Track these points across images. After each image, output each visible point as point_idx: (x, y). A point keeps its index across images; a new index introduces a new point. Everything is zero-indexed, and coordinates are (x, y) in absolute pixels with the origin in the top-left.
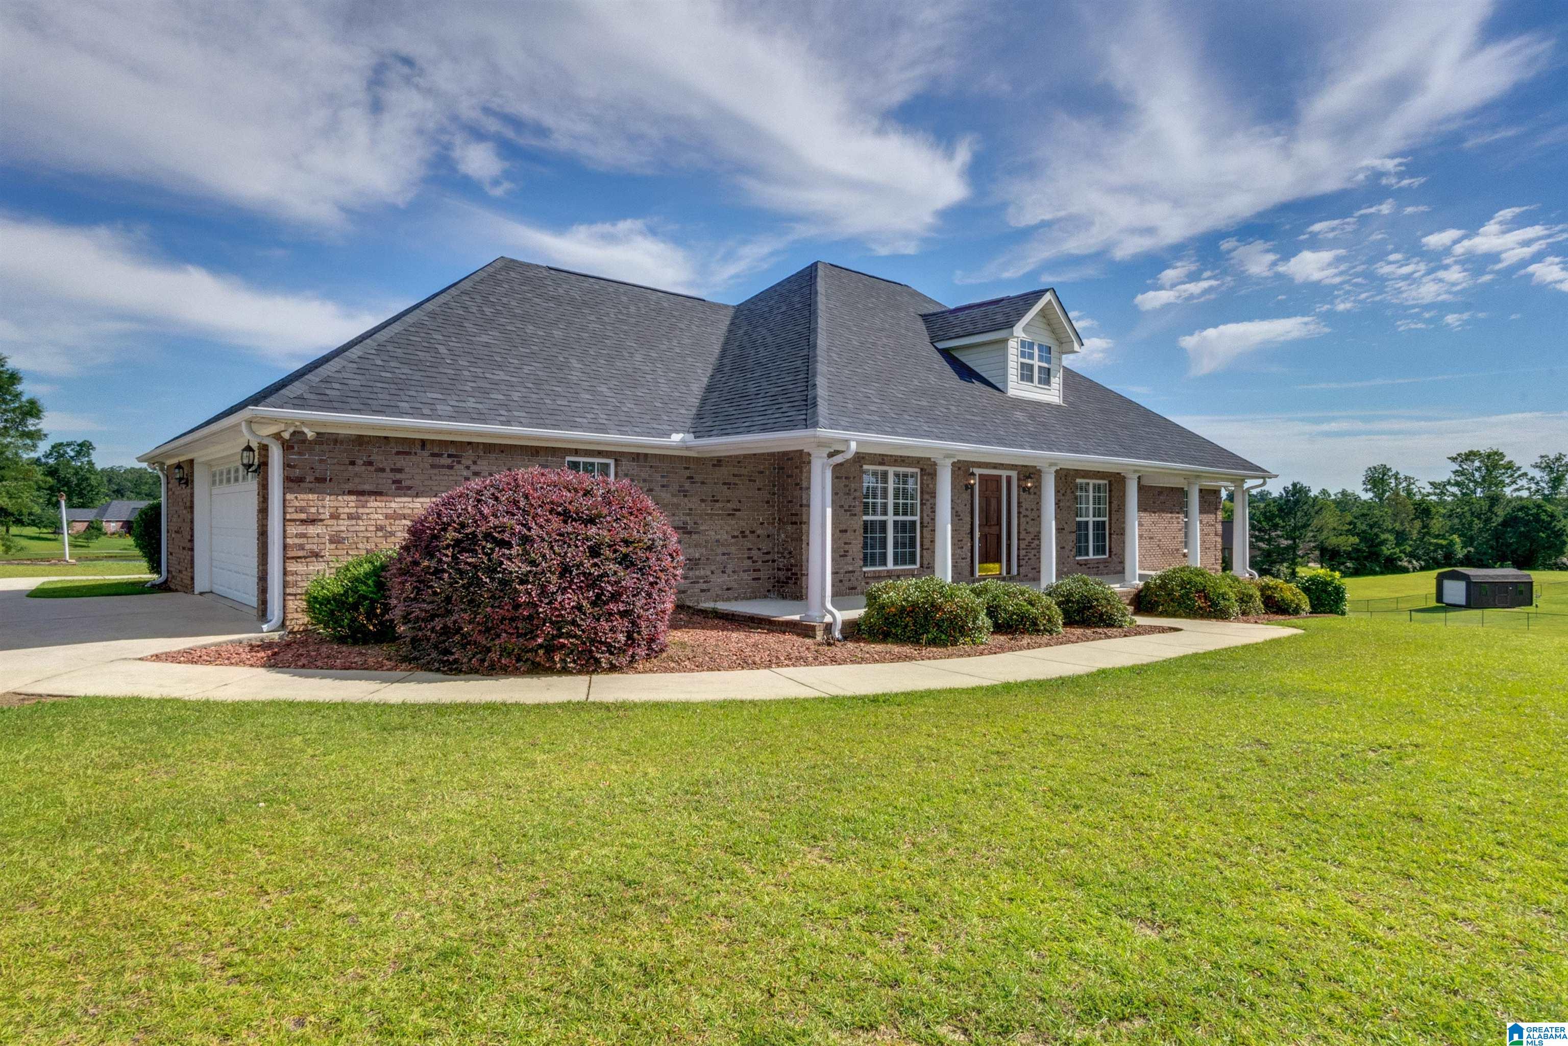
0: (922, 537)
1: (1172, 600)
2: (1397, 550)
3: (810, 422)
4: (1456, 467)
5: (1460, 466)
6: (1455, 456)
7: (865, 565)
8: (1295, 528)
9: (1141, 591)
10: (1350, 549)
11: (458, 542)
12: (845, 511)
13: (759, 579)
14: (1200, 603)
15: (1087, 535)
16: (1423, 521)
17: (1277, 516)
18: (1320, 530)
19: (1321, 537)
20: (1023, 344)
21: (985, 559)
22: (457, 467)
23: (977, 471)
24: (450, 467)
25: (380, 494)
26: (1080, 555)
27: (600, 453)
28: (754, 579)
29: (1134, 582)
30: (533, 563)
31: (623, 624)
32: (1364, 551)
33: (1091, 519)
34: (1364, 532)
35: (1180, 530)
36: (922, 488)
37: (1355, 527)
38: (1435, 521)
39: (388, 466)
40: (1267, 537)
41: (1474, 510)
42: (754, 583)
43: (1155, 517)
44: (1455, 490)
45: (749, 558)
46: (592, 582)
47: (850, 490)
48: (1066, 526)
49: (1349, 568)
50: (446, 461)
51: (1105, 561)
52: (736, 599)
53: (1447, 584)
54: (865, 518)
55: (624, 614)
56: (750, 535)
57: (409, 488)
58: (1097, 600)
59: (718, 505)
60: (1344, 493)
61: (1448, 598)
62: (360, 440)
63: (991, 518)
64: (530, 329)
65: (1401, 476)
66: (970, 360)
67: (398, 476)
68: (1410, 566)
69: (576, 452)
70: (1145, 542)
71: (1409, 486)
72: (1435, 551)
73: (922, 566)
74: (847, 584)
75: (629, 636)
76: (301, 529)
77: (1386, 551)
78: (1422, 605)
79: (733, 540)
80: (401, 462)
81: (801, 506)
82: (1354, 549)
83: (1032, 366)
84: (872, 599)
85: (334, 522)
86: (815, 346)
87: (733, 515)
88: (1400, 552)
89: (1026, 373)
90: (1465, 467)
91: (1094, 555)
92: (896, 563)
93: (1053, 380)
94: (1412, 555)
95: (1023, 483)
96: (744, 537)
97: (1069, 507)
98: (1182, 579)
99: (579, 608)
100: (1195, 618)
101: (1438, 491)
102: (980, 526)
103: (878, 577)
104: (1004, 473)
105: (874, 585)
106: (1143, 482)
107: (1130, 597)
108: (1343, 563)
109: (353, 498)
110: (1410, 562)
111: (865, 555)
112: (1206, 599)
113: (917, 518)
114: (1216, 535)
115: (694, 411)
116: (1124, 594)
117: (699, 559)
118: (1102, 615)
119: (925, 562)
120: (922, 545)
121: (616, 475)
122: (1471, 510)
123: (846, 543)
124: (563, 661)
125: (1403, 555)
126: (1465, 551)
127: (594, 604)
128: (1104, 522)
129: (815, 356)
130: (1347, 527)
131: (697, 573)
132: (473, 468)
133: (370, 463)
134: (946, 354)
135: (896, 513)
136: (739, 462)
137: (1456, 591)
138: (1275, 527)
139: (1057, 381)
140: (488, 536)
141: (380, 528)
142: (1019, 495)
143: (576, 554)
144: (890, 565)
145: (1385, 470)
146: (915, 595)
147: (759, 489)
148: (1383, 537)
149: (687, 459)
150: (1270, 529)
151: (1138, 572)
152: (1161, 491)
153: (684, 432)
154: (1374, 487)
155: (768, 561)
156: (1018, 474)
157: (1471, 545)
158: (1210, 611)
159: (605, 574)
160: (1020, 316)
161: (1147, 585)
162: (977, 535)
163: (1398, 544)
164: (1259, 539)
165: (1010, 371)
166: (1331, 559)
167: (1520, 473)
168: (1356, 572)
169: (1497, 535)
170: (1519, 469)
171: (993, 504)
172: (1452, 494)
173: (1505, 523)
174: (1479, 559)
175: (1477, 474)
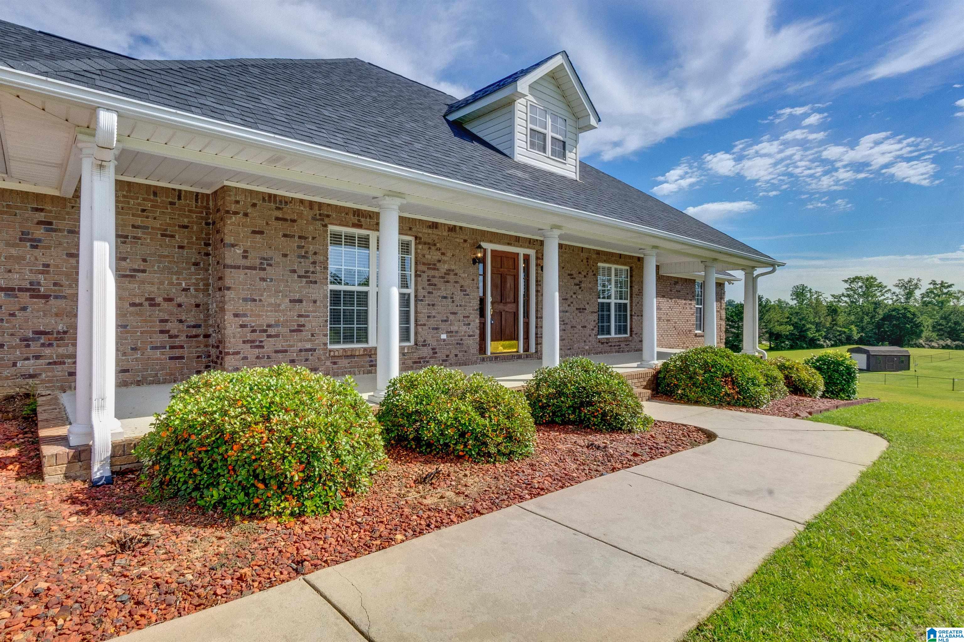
0: (416, 312)
1: (694, 384)
2: (817, 334)
4: (847, 286)
5: (850, 285)
6: (847, 279)
9: (659, 372)
10: (788, 333)
12: (299, 277)
13: (182, 358)
14: (727, 389)
15: (609, 316)
16: (833, 317)
18: (769, 321)
19: (770, 326)
20: (533, 109)
21: (499, 336)
23: (489, 246)
26: (603, 334)
28: (171, 358)
29: (652, 362)
32: (797, 335)
33: (613, 301)
34: (796, 323)
35: (692, 315)
36: (416, 258)
37: (791, 320)
38: (840, 317)
41: (864, 310)
43: (672, 302)
44: (846, 299)
47: (306, 252)
48: (587, 306)
49: (787, 345)
51: (626, 340)
54: (334, 287)
56: (165, 305)
58: (599, 394)
60: (779, 301)
63: (507, 296)
65: (813, 291)
66: (478, 127)
68: (825, 344)
70: (664, 324)
71: (818, 297)
72: (840, 335)
73: (416, 344)
77: (810, 335)
79: (132, 309)
82: (790, 333)
83: (544, 135)
87: (132, 276)
88: (819, 335)
89: (538, 142)
90: (853, 285)
91: (616, 334)
93: (568, 154)
94: (826, 337)
96: (153, 305)
97: (591, 289)
98: (705, 361)
100: (721, 406)
101: (836, 300)
102: (492, 303)
104: (522, 251)
106: (661, 273)
107: (647, 379)
108: (784, 342)
110: (825, 342)
112: (733, 384)
113: (410, 291)
114: (721, 319)
117: (65, 333)
119: (420, 339)
120: (416, 321)
123: (300, 316)
125: (820, 338)
126: (859, 335)
128: (625, 305)
130: (786, 320)
131: (61, 350)
134: (456, 125)
136: (143, 211)
137: (860, 360)
139: (573, 156)
142: (537, 273)
145: (804, 288)
147: (181, 247)
148: (808, 326)
150: (738, 321)
151: (657, 349)
152: (677, 281)
154: (797, 297)
155: (196, 336)
156: (537, 252)
157: (863, 332)
158: (738, 399)
161: (665, 365)
162: (489, 311)
163: (818, 331)
164: (733, 327)
165: (517, 136)
166: (776, 339)
167: (886, 289)
168: (792, 348)
169: (879, 326)
170: (886, 287)
171: (510, 281)
172: (846, 302)
173: (883, 319)
174: (868, 341)
175: (860, 290)
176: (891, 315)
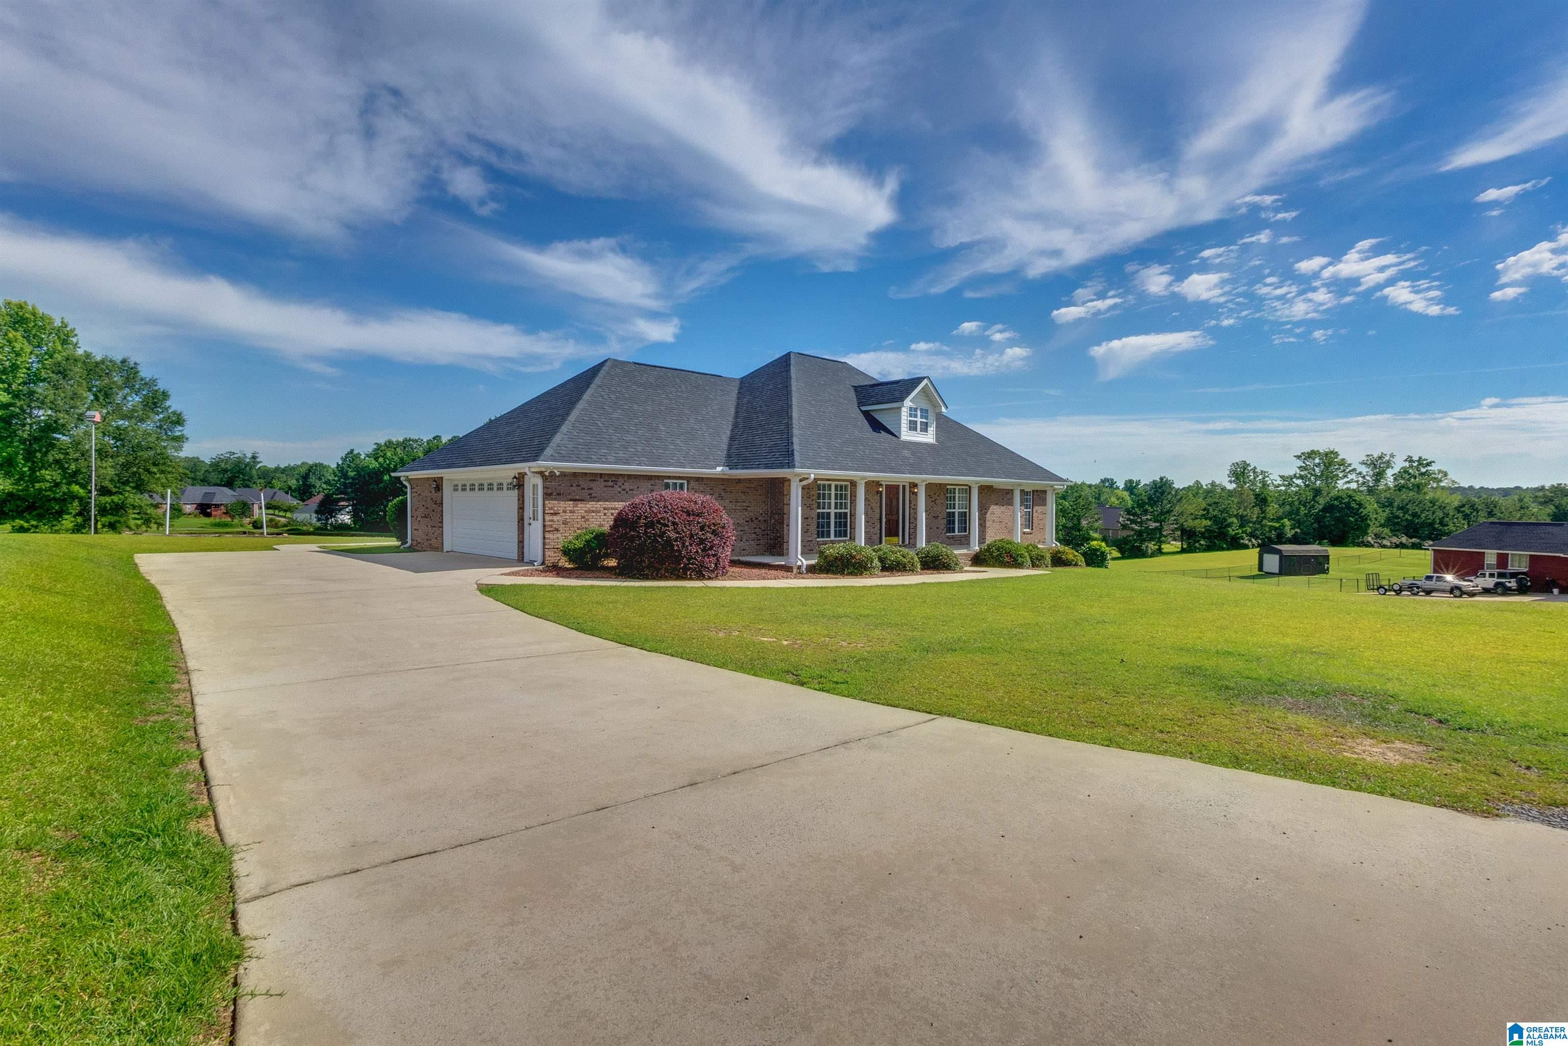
0: (851, 522)
1: (992, 558)
2: (1240, 531)
3: (791, 465)
4: (1300, 463)
5: (1304, 463)
6: (1299, 454)
7: (818, 537)
8: (1162, 513)
9: (976, 554)
10: (1204, 530)
11: (646, 524)
12: (809, 507)
13: (760, 544)
14: (1006, 559)
15: (954, 520)
16: (1261, 509)
17: (1146, 503)
18: (1181, 515)
19: (1181, 521)
20: (911, 409)
21: (889, 534)
22: (616, 486)
23: (882, 486)
24: (613, 487)
25: (583, 500)
26: (951, 533)
27: (680, 478)
28: (757, 545)
30: (678, 533)
31: (713, 560)
32: (1215, 532)
33: (957, 511)
34: (1215, 516)
36: (850, 494)
37: (1208, 513)
38: (1271, 508)
39: (586, 487)
40: (1139, 520)
41: (1301, 499)
42: (757, 547)
43: (1003, 508)
44: (1299, 482)
45: (755, 533)
46: (702, 541)
47: (810, 496)
48: (940, 515)
49: (1202, 545)
50: (610, 484)
51: (965, 536)
52: (748, 555)
53: (1266, 557)
54: (818, 511)
55: (714, 556)
56: (755, 521)
57: (595, 497)
58: (946, 557)
59: (739, 504)
61: (1266, 568)
62: (575, 475)
63: (892, 509)
64: (635, 407)
65: (1258, 470)
66: (880, 418)
67: (591, 492)
68: (1250, 544)
69: (669, 478)
70: (996, 525)
71: (1264, 478)
72: (1270, 532)
73: (850, 538)
74: (808, 548)
75: (716, 565)
76: (551, 518)
77: (1231, 532)
78: (1248, 573)
79: (746, 523)
80: (592, 485)
81: (784, 504)
82: (1206, 530)
83: (916, 422)
84: (821, 553)
85: (564, 514)
86: (791, 417)
87: (747, 509)
88: (1243, 532)
89: (913, 426)
90: (1308, 463)
91: (957, 534)
92: (835, 536)
93: (929, 429)
94: (1252, 535)
95: (912, 489)
96: (752, 521)
97: (942, 503)
98: (998, 546)
99: (697, 552)
100: (1004, 567)
101: (1286, 483)
102: (885, 515)
103: (825, 543)
104: (901, 484)
105: (823, 547)
107: (968, 556)
109: (572, 502)
110: (1250, 540)
111: (818, 531)
112: (1011, 557)
113: (848, 511)
115: (725, 453)
116: (965, 555)
118: (944, 563)
119: (851, 535)
120: (851, 526)
121: (688, 488)
122: (1299, 499)
123: (809, 525)
124: (690, 575)
125: (1244, 535)
126: (1293, 532)
127: (702, 551)
128: (962, 513)
129: (792, 424)
130: (1202, 512)
132: (623, 487)
133: (578, 486)
134: (868, 415)
135: (836, 508)
136: (750, 481)
137: (1272, 562)
138: (1146, 512)
139: (932, 430)
140: (658, 522)
141: (583, 517)
142: (909, 496)
143: (695, 529)
144: (832, 538)
145: (1245, 465)
146: (842, 550)
147: (760, 496)
148: (1230, 520)
149: (723, 479)
150: (1141, 514)
151: (977, 541)
152: (1008, 492)
153: (724, 466)
154: (1237, 478)
155: (765, 535)
156: (908, 486)
157: (1299, 527)
159: (707, 538)
160: (909, 394)
161: (980, 550)
162: (884, 520)
163: (1241, 526)
164: (1133, 522)
165: (903, 425)
166: (1189, 538)
167: (1350, 468)
168: (1208, 549)
169: (1318, 519)
170: (1350, 465)
171: (894, 501)
172: (1297, 486)
173: (1325, 510)
174: (1303, 539)
175: (1317, 470)
176: (1332, 505)
